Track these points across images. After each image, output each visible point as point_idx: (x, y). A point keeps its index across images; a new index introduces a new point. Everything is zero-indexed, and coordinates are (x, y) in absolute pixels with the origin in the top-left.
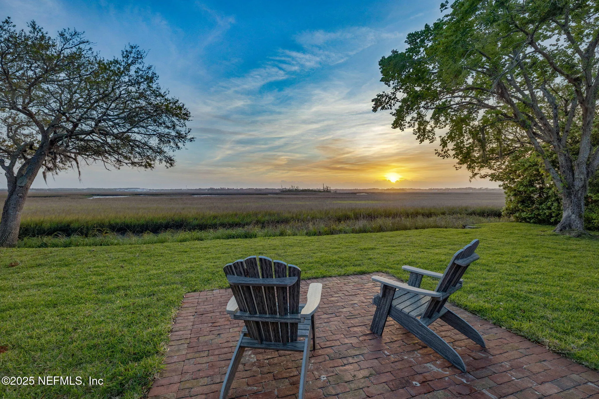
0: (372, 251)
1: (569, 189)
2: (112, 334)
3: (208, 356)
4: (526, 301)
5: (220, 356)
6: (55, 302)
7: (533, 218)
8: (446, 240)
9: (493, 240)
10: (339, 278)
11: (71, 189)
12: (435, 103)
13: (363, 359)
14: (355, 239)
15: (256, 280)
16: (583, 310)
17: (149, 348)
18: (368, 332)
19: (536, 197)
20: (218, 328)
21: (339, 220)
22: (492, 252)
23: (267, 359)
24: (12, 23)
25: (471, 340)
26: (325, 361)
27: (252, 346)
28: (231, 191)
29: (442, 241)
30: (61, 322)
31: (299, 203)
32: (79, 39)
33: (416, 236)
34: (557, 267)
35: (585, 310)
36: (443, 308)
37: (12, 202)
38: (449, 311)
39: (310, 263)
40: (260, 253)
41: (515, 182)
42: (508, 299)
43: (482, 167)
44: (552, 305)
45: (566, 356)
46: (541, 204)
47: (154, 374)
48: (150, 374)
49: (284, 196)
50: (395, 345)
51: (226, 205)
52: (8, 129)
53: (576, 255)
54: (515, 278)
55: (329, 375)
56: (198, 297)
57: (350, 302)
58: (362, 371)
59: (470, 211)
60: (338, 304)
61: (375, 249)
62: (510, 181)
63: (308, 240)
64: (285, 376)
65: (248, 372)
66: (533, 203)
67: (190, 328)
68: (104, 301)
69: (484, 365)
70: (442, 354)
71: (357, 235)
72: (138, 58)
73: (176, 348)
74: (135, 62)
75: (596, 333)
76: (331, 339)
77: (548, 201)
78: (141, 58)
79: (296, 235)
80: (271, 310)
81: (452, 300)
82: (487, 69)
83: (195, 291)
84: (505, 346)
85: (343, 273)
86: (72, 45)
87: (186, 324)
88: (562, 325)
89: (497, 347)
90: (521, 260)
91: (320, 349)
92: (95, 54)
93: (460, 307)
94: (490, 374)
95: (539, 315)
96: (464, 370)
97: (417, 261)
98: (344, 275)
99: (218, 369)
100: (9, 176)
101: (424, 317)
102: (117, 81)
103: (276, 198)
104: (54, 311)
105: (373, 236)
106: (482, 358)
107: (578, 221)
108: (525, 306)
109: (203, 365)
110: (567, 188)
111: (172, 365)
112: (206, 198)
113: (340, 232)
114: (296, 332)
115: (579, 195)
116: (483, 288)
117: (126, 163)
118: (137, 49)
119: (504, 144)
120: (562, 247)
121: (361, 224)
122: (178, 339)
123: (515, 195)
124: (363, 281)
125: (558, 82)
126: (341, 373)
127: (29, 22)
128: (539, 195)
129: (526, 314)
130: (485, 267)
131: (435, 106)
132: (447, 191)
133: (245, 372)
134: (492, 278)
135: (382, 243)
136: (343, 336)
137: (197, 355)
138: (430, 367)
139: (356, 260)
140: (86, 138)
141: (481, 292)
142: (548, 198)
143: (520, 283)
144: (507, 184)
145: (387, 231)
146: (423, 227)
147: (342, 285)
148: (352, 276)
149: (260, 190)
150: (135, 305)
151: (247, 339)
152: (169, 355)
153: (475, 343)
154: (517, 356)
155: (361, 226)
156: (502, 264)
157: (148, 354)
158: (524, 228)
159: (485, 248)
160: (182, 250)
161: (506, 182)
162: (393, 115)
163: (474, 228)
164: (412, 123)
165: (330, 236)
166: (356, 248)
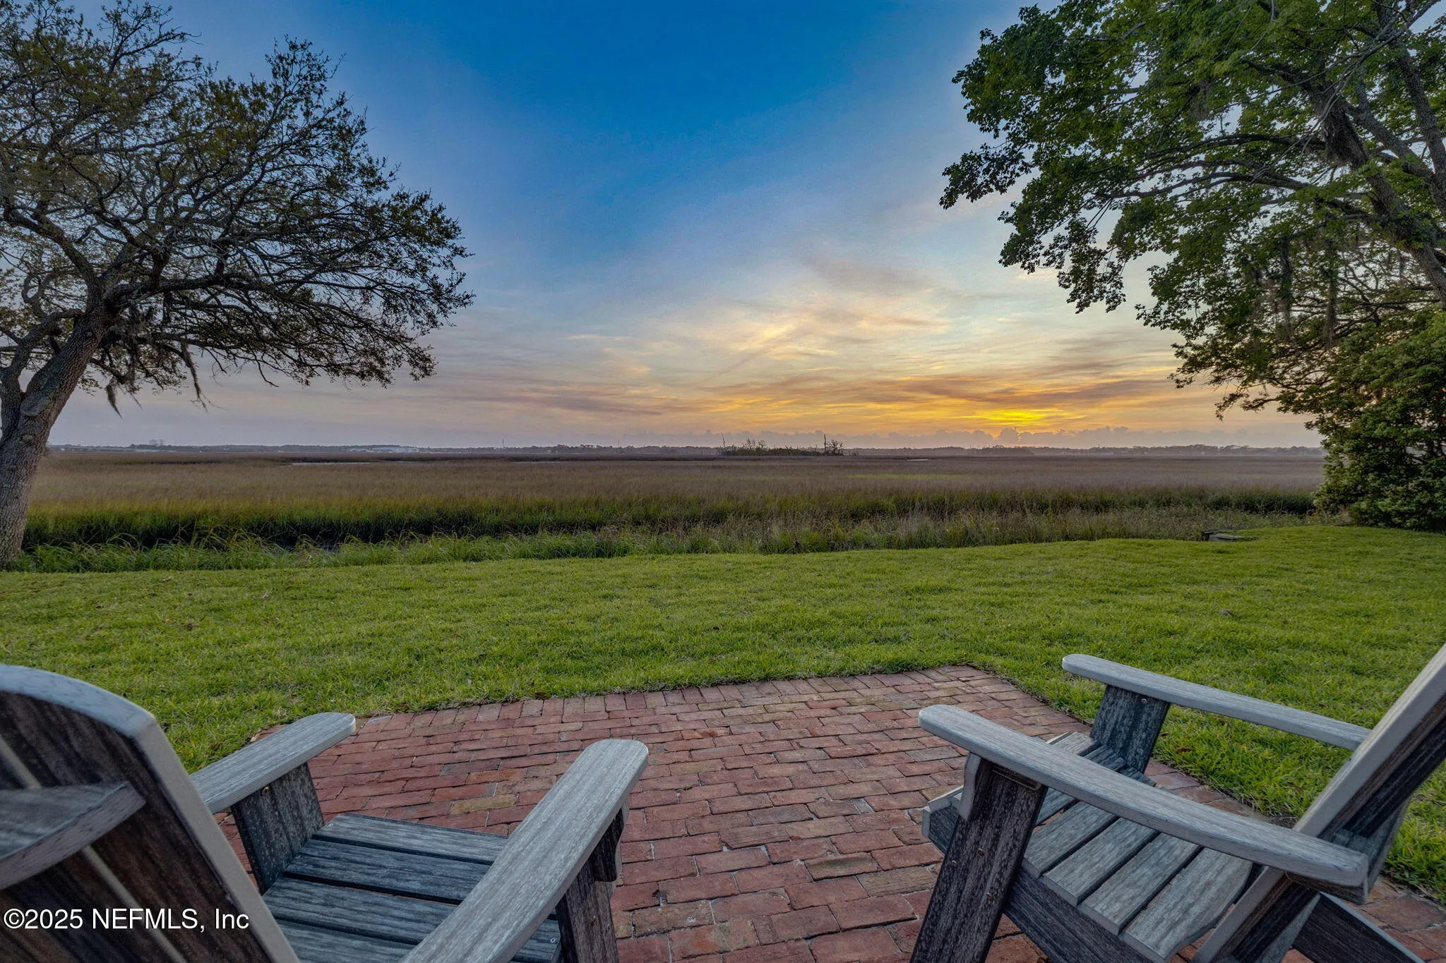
0: (941, 596)
7: (1411, 514)
8: (1163, 570)
10: (816, 683)
14: (892, 562)
21: (856, 516)
28: (605, 453)
29: (1153, 572)
32: (157, 29)
33: (1072, 557)
37: (8, 456)
39: (739, 629)
40: (605, 597)
43: (1252, 377)
49: (728, 464)
51: (580, 482)
57: (841, 791)
61: (949, 590)
62: (1341, 411)
63: (758, 563)
66: (1412, 471)
71: (898, 553)
74: (307, 91)
78: (322, 77)
79: (734, 551)
85: (836, 665)
86: (142, 43)
97: (1090, 631)
98: (839, 674)
103: (707, 467)
105: (946, 556)
113: (855, 544)
118: (308, 53)
121: (911, 525)
123: (1358, 450)
124: (901, 697)
128: (1427, 448)
132: (1138, 455)
135: (972, 575)
139: (885, 624)
144: (1330, 419)
145: (985, 543)
146: (1089, 536)
147: (823, 712)
148: (866, 679)
149: (673, 450)
155: (914, 530)
161: (1330, 415)
162: (1008, 220)
163: (1235, 540)
164: (1057, 253)
165: (823, 554)
166: (891, 587)
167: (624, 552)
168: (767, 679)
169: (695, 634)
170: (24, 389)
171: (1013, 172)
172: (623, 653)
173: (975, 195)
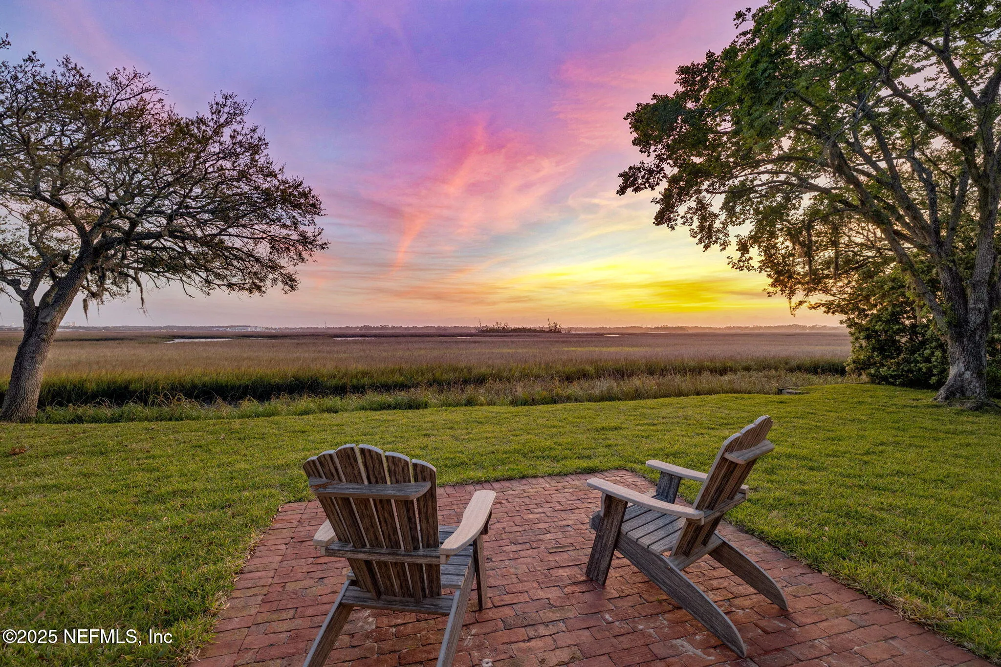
0: (616, 432)
1: (958, 327)
2: (138, 576)
3: (294, 618)
4: (871, 524)
5: (315, 618)
6: (62, 518)
7: (899, 377)
8: (745, 414)
9: (828, 414)
10: (548, 479)
11: (141, 328)
12: (727, 183)
13: (564, 629)
14: (590, 411)
15: (357, 487)
16: (973, 542)
17: (195, 602)
18: (582, 579)
19: (904, 340)
20: (323, 567)
21: (569, 378)
22: (821, 435)
23: (395, 626)
24: (38, 60)
25: (763, 596)
26: (495, 632)
27: (361, 603)
28: (398, 331)
29: (738, 415)
30: (61, 553)
31: (506, 350)
32: (140, 85)
33: (695, 406)
34: (935, 464)
35: (976, 542)
36: (713, 538)
37: (30, 348)
38: (724, 543)
39: (506, 453)
40: (425, 435)
41: (867, 315)
42: (840, 520)
43: (812, 290)
44: (918, 533)
45: (933, 630)
46: (913, 353)
47: (188, 652)
48: (182, 651)
49: (483, 339)
50: (626, 603)
51: (385, 354)
52: (30, 231)
53: (971, 441)
54: (856, 481)
55: (498, 658)
56: (301, 512)
57: (560, 523)
58: (558, 652)
59: (793, 363)
60: (540, 526)
61: (620, 428)
62: (859, 314)
63: (510, 413)
64: (419, 659)
65: (357, 649)
66: (899, 350)
67: (275, 566)
68: (145, 517)
69: (780, 645)
70: (705, 622)
71: (595, 405)
72: (235, 114)
73: (243, 604)
74: (231, 122)
75: (994, 587)
76: (514, 590)
77: (926, 349)
78: (241, 114)
79: (494, 404)
80: (390, 540)
81: (738, 520)
82: (814, 127)
83: (300, 500)
84: (824, 608)
85: (557, 470)
86: (130, 94)
87: (270, 559)
88: (931, 569)
89: (809, 609)
90: (871, 450)
91: (491, 608)
92: (167, 108)
93: (752, 534)
94: (790, 662)
95: (891, 551)
96: (742, 652)
98: (559, 474)
99: (304, 643)
100: (26, 305)
101: (676, 554)
102: (201, 151)
103: (469, 342)
104: (54, 533)
105: (622, 407)
106: (779, 631)
107: (975, 383)
108: (867, 533)
109: (281, 636)
110: (955, 326)
111: (227, 634)
112: (355, 342)
113: (568, 399)
114: (438, 579)
115: (977, 338)
116: (797, 499)
117: (218, 285)
118: (234, 101)
119: (849, 251)
120: (948, 427)
121: (603, 385)
122: (250, 585)
123: (868, 338)
125: (939, 147)
126: (521, 655)
127: (61, 59)
128: (909, 337)
129: (870, 549)
130: (803, 463)
131: (727, 188)
132: (756, 331)
133: (350, 650)
134: (816, 482)
135: (634, 420)
136: (535, 585)
137: (275, 616)
138: (682, 646)
139: (584, 449)
140: (154, 245)
141: (793, 507)
142: (923, 343)
143: (865, 491)
144: (853, 318)
145: (648, 397)
146: (710, 392)
147: (551, 492)
148: (573, 477)
149: (445, 328)
150: (194, 523)
151: (355, 591)
152: (226, 616)
153: (770, 602)
154: (844, 628)
155: (605, 389)
156: (837, 456)
157: (188, 614)
158: (883, 394)
159: (811, 429)
160: (298, 429)
161: (853, 316)
162: (657, 202)
163: (796, 393)
164: (688, 217)
165: (550, 406)
166: (589, 427)
167: (426, 406)
168: (523, 477)
169: (482, 455)
170: (37, 304)
171: (658, 178)
172: (446, 466)
173: (637, 190)
